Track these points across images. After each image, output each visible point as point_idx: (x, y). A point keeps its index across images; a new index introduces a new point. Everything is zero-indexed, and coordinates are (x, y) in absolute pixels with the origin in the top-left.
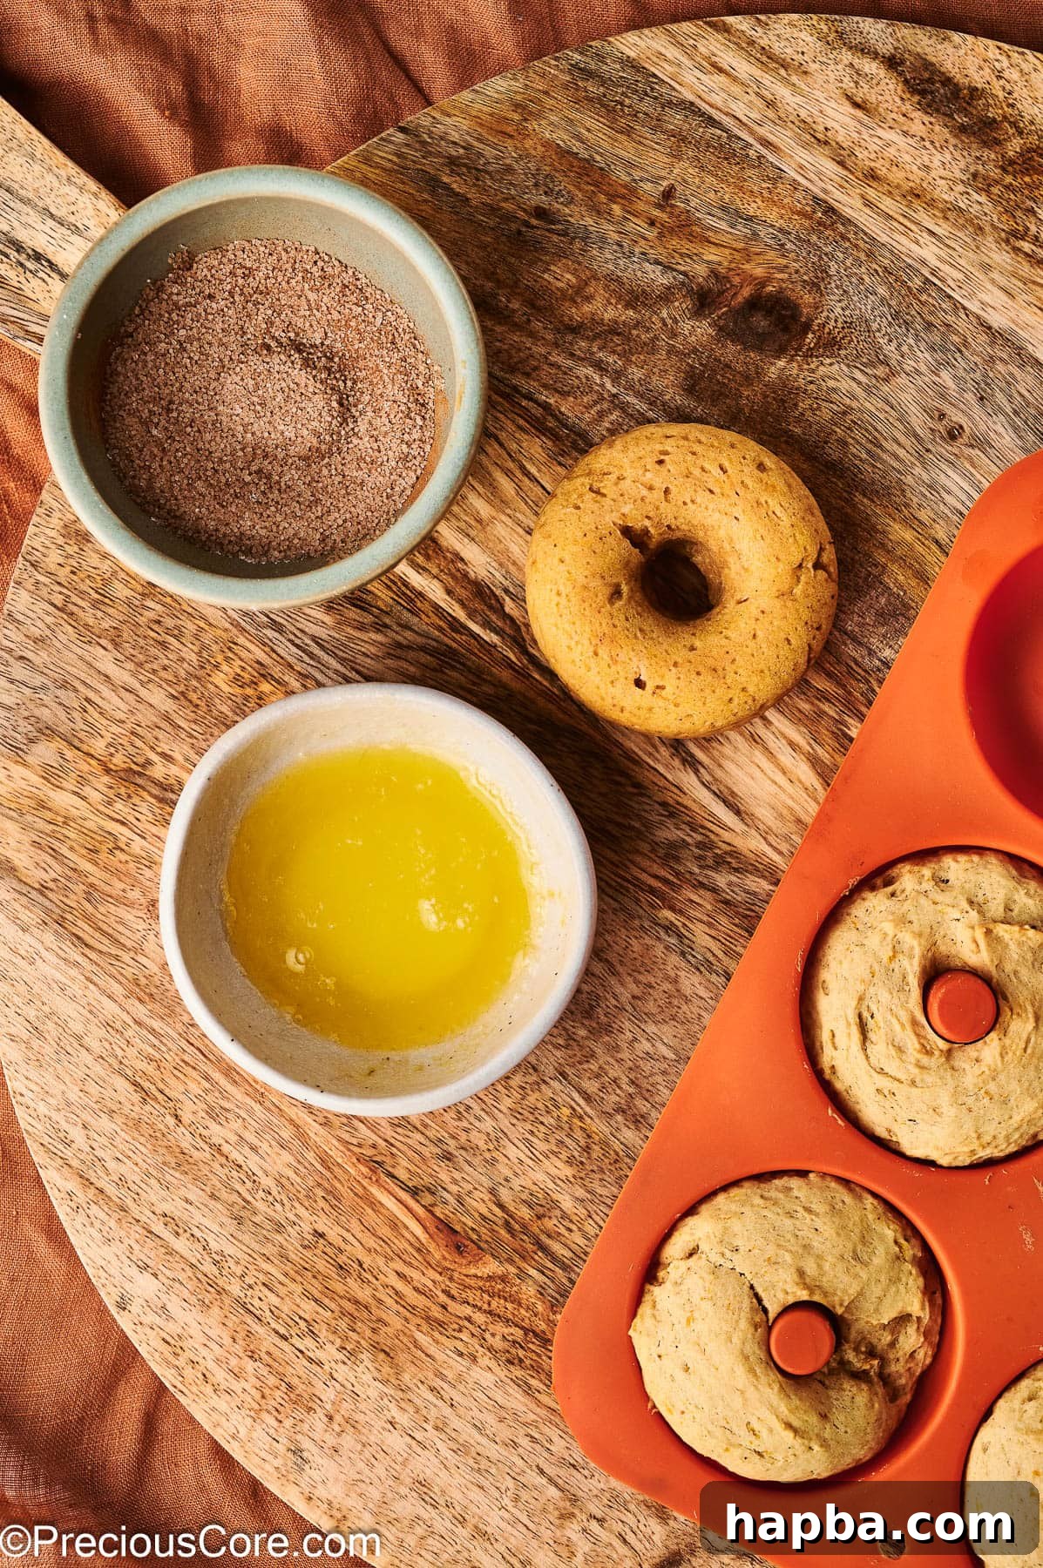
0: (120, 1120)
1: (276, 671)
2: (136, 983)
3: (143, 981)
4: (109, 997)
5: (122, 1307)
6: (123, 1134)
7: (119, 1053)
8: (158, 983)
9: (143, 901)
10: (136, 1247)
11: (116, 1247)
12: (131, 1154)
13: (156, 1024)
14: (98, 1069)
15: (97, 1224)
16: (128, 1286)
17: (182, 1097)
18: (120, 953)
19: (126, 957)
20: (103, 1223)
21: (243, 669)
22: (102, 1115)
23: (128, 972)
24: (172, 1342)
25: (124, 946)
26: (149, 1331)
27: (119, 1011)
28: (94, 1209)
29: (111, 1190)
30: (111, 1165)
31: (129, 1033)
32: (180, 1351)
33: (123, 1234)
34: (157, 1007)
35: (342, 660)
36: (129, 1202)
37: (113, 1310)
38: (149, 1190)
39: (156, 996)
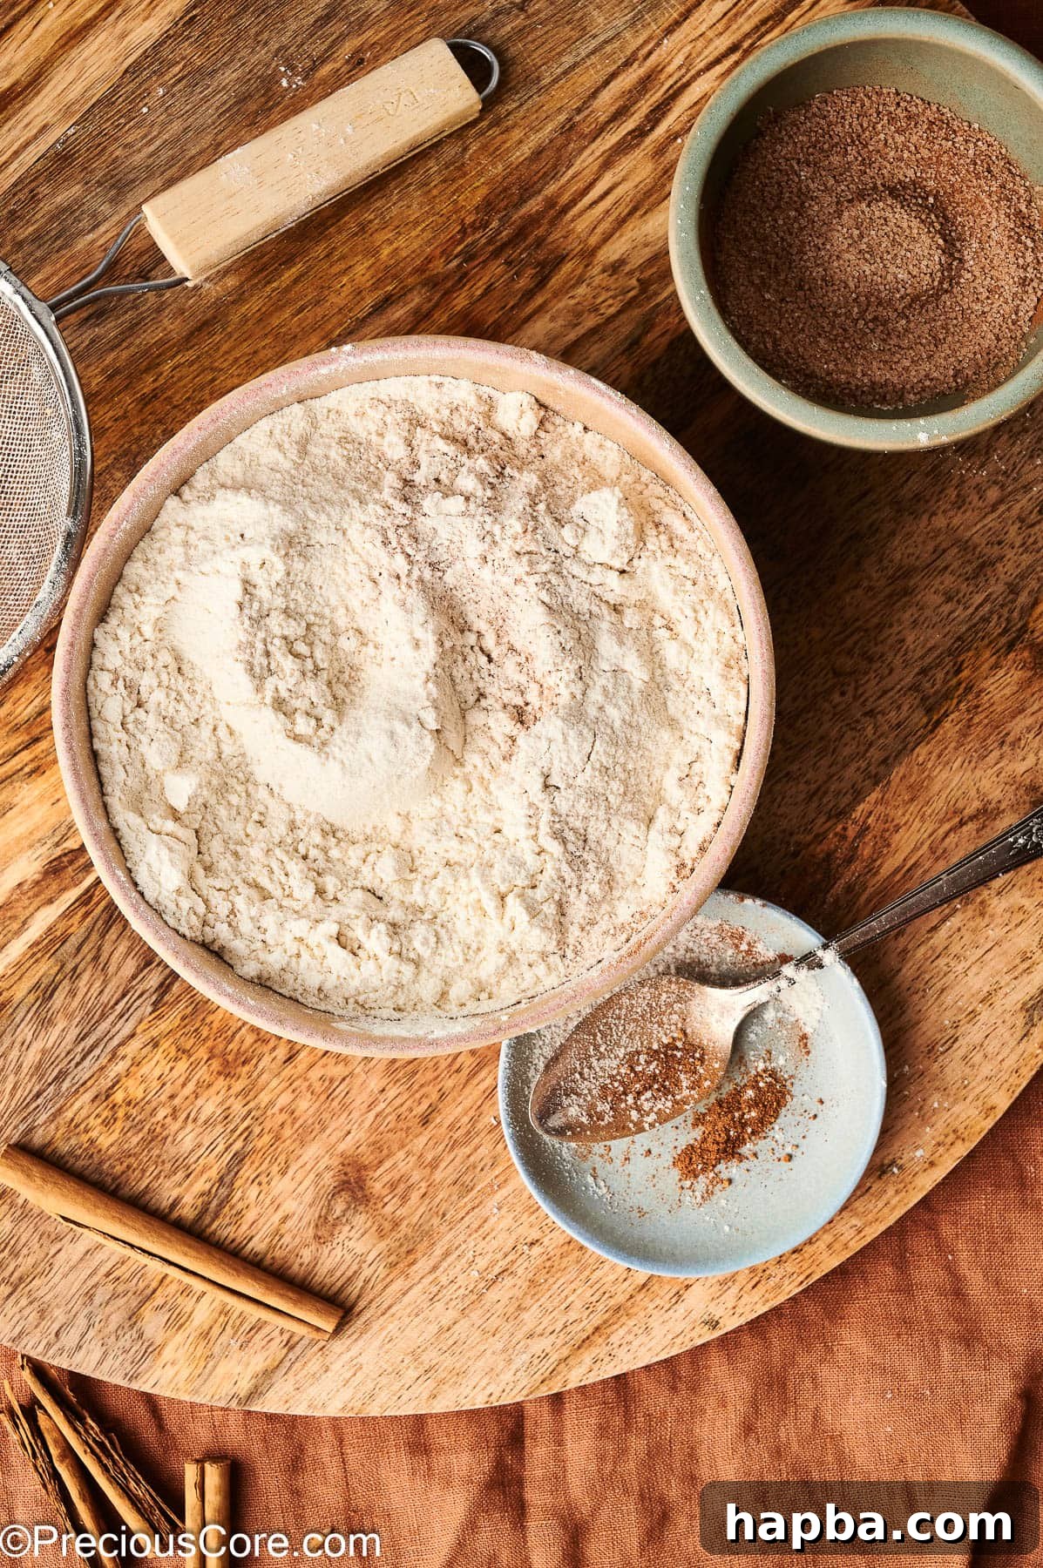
0: (528, 1302)
1: (105, 1083)
2: (393, 1265)
3: (393, 1258)
4: (404, 1294)
5: (714, 1325)
6: (543, 1300)
7: (462, 1291)
8: (397, 1244)
9: (313, 1248)
10: (658, 1301)
11: (653, 1323)
12: (563, 1295)
13: (438, 1251)
14: (475, 1316)
15: (630, 1337)
16: (694, 1315)
17: (514, 1236)
18: (362, 1278)
19: (367, 1272)
20: (629, 1332)
21: (98, 1116)
22: (520, 1318)
23: (382, 1271)
24: (757, 1279)
25: (355, 1272)
26: (743, 1301)
27: (420, 1286)
28: (615, 1339)
29: (597, 1320)
30: (573, 1315)
31: (444, 1280)
32: (768, 1272)
33: (642, 1314)
34: (421, 1247)
35: (103, 1016)
36: (612, 1302)
37: (717, 1334)
38: (602, 1282)
39: (411, 1247)
